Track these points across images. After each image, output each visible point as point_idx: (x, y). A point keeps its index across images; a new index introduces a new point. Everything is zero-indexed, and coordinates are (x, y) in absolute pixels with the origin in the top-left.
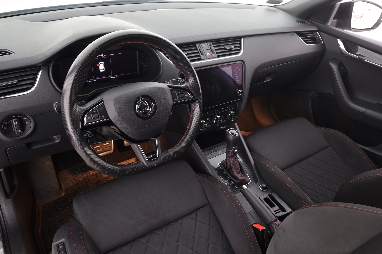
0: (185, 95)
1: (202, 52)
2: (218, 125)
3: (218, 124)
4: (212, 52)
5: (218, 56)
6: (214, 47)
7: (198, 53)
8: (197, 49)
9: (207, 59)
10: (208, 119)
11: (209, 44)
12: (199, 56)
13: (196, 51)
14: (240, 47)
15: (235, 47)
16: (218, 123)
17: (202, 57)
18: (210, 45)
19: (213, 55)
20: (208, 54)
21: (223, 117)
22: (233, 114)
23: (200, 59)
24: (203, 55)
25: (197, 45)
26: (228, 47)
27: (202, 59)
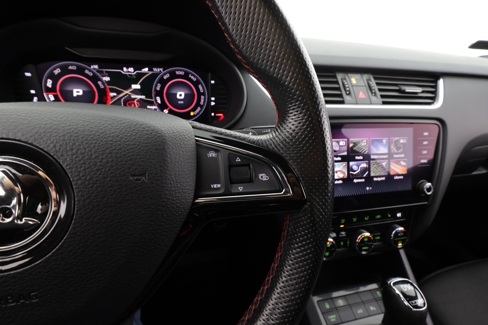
0: (260, 175)
1: (348, 89)
2: (364, 253)
3: (364, 250)
4: (372, 93)
5: (384, 103)
6: (378, 84)
7: (338, 89)
8: (337, 82)
9: (357, 104)
10: (342, 234)
11: (366, 77)
12: (341, 96)
13: (336, 86)
14: (435, 93)
15: (423, 92)
16: (364, 248)
17: (347, 98)
18: (369, 80)
19: (373, 98)
20: (362, 95)
21: (377, 236)
22: (402, 234)
23: (342, 102)
24: (349, 94)
25: (340, 76)
26: (409, 89)
27: (346, 101)
